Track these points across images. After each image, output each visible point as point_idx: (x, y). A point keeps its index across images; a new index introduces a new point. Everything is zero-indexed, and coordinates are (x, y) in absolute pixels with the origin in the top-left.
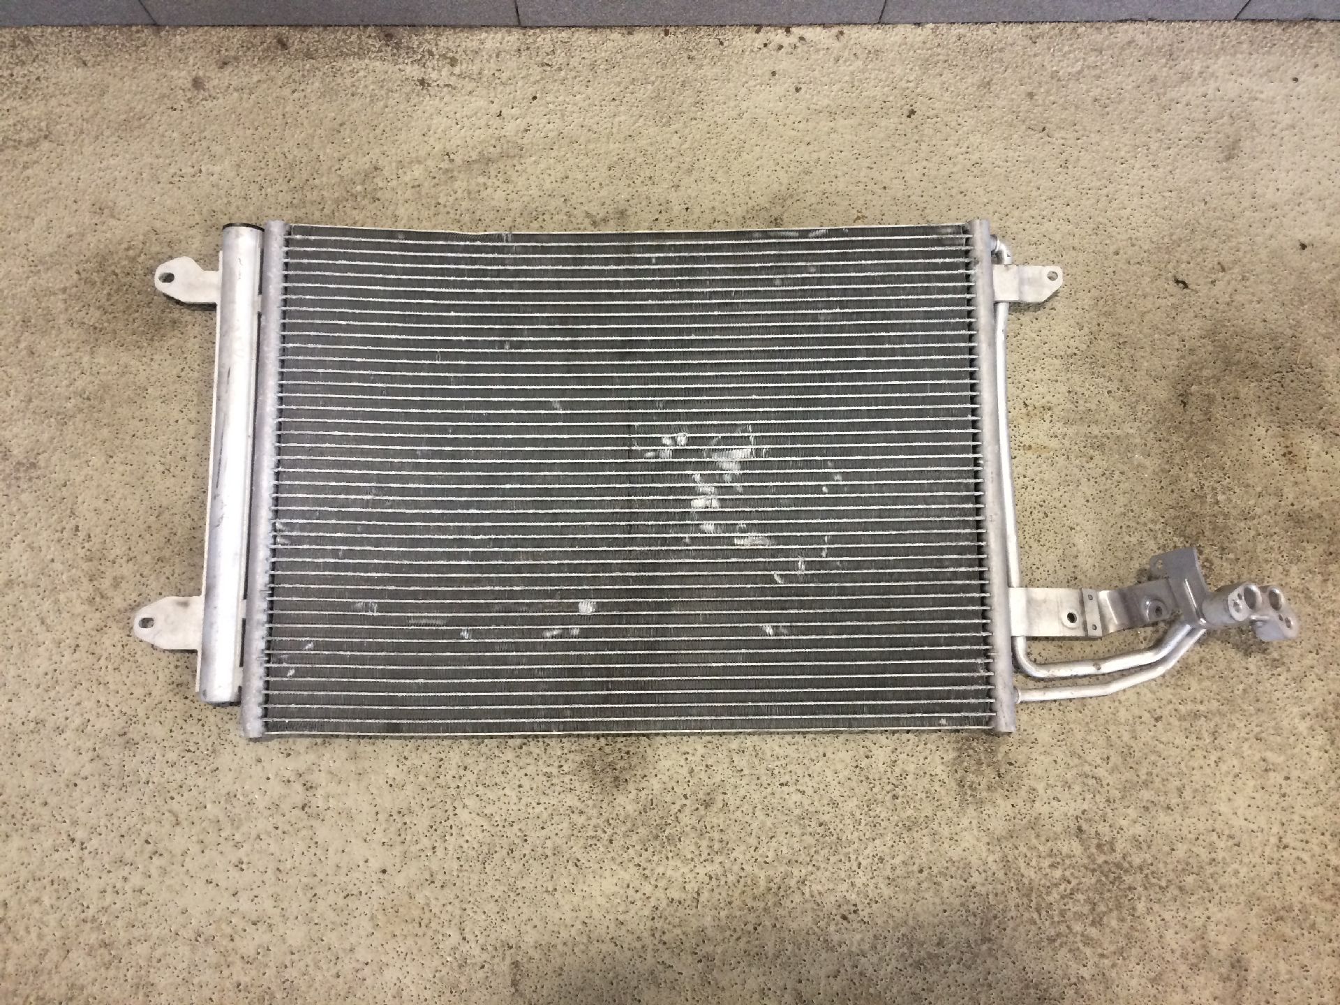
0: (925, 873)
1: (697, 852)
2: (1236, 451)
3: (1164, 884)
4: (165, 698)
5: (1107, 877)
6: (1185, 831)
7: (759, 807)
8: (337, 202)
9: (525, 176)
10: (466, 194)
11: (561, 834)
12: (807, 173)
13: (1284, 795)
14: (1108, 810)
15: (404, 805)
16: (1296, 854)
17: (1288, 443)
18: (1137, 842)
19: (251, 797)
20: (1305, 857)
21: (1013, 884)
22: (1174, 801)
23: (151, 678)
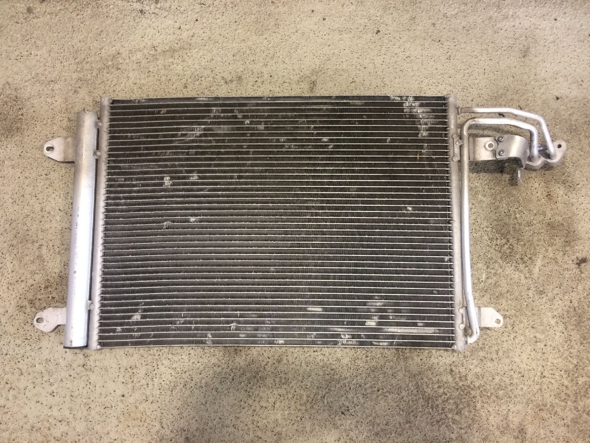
0: (381, 391)
1: (274, 384)
2: (525, 194)
3: (489, 394)
4: (15, 313)
5: (463, 392)
6: (499, 370)
7: (303, 362)
8: (99, 70)
9: (192, 58)
10: (163, 67)
11: (209, 377)
12: (329, 60)
13: (544, 353)
14: (464, 361)
15: (133, 365)
16: (549, 380)
17: (549, 191)
18: (477, 376)
19: (58, 361)
20: (553, 381)
21: (421, 396)
22: (494, 356)
23: (7, 304)
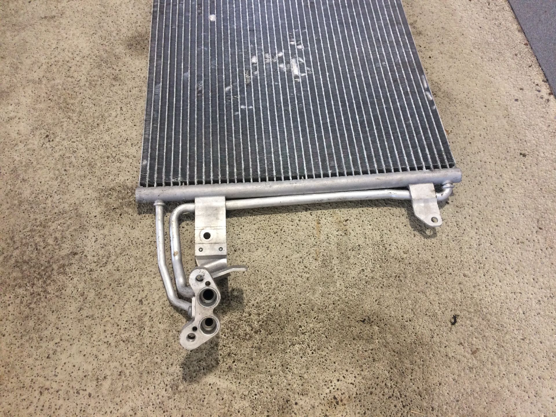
2: (333, 360)
7: (111, 99)
11: (109, 28)
13: (78, 393)
14: (85, 271)
17: (345, 402)
